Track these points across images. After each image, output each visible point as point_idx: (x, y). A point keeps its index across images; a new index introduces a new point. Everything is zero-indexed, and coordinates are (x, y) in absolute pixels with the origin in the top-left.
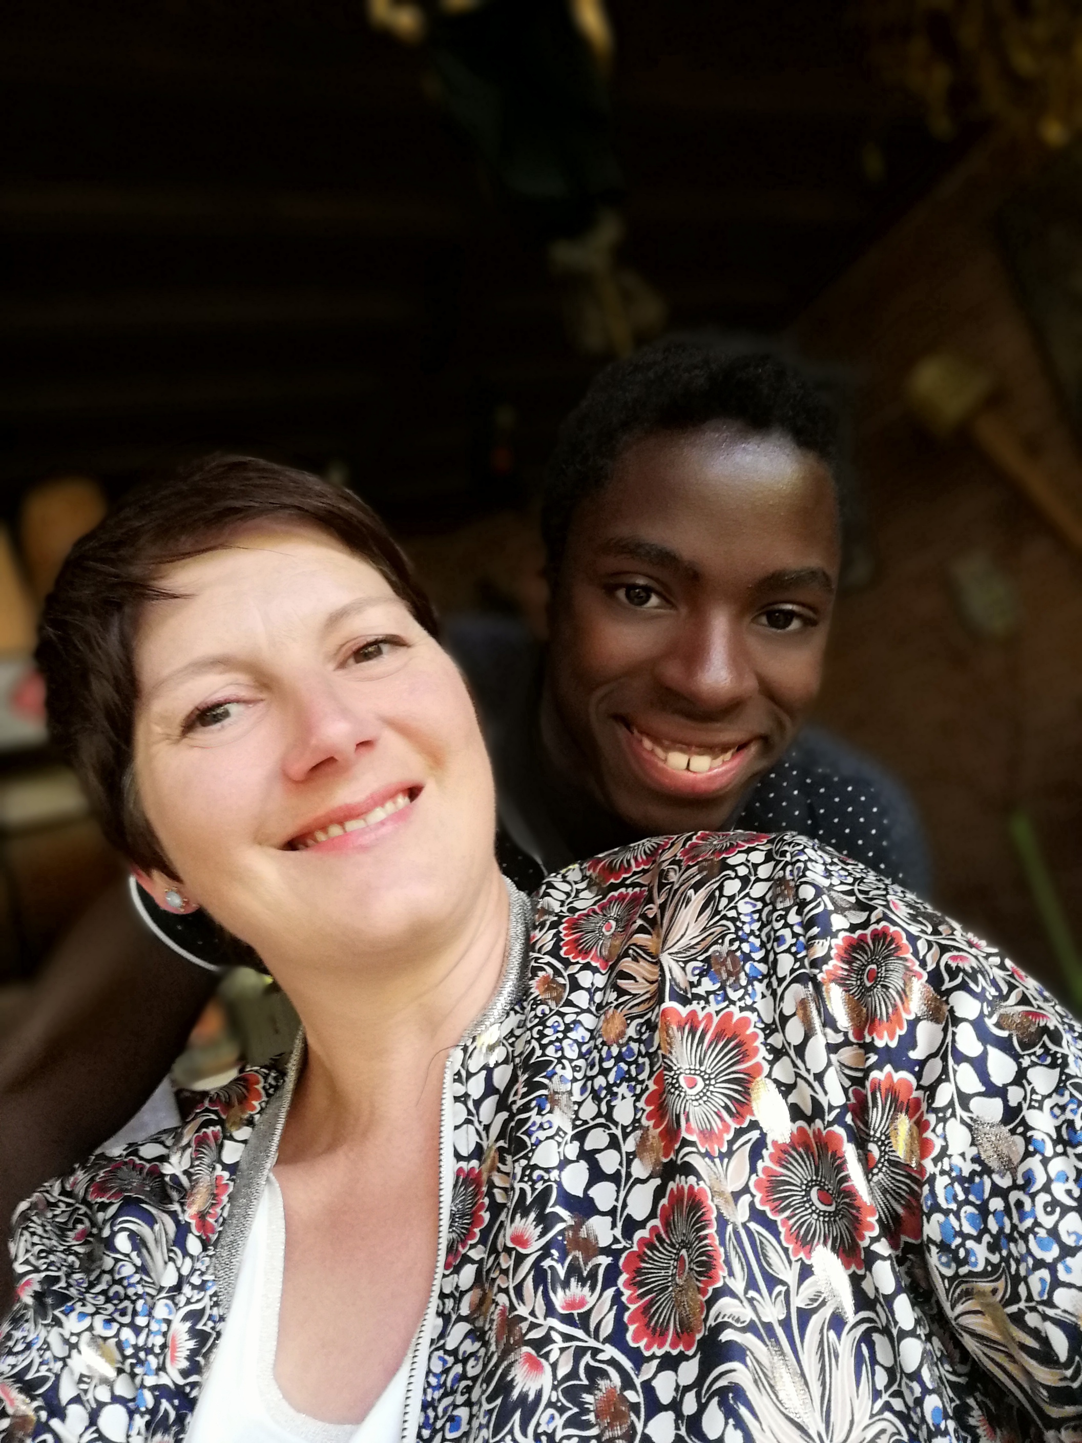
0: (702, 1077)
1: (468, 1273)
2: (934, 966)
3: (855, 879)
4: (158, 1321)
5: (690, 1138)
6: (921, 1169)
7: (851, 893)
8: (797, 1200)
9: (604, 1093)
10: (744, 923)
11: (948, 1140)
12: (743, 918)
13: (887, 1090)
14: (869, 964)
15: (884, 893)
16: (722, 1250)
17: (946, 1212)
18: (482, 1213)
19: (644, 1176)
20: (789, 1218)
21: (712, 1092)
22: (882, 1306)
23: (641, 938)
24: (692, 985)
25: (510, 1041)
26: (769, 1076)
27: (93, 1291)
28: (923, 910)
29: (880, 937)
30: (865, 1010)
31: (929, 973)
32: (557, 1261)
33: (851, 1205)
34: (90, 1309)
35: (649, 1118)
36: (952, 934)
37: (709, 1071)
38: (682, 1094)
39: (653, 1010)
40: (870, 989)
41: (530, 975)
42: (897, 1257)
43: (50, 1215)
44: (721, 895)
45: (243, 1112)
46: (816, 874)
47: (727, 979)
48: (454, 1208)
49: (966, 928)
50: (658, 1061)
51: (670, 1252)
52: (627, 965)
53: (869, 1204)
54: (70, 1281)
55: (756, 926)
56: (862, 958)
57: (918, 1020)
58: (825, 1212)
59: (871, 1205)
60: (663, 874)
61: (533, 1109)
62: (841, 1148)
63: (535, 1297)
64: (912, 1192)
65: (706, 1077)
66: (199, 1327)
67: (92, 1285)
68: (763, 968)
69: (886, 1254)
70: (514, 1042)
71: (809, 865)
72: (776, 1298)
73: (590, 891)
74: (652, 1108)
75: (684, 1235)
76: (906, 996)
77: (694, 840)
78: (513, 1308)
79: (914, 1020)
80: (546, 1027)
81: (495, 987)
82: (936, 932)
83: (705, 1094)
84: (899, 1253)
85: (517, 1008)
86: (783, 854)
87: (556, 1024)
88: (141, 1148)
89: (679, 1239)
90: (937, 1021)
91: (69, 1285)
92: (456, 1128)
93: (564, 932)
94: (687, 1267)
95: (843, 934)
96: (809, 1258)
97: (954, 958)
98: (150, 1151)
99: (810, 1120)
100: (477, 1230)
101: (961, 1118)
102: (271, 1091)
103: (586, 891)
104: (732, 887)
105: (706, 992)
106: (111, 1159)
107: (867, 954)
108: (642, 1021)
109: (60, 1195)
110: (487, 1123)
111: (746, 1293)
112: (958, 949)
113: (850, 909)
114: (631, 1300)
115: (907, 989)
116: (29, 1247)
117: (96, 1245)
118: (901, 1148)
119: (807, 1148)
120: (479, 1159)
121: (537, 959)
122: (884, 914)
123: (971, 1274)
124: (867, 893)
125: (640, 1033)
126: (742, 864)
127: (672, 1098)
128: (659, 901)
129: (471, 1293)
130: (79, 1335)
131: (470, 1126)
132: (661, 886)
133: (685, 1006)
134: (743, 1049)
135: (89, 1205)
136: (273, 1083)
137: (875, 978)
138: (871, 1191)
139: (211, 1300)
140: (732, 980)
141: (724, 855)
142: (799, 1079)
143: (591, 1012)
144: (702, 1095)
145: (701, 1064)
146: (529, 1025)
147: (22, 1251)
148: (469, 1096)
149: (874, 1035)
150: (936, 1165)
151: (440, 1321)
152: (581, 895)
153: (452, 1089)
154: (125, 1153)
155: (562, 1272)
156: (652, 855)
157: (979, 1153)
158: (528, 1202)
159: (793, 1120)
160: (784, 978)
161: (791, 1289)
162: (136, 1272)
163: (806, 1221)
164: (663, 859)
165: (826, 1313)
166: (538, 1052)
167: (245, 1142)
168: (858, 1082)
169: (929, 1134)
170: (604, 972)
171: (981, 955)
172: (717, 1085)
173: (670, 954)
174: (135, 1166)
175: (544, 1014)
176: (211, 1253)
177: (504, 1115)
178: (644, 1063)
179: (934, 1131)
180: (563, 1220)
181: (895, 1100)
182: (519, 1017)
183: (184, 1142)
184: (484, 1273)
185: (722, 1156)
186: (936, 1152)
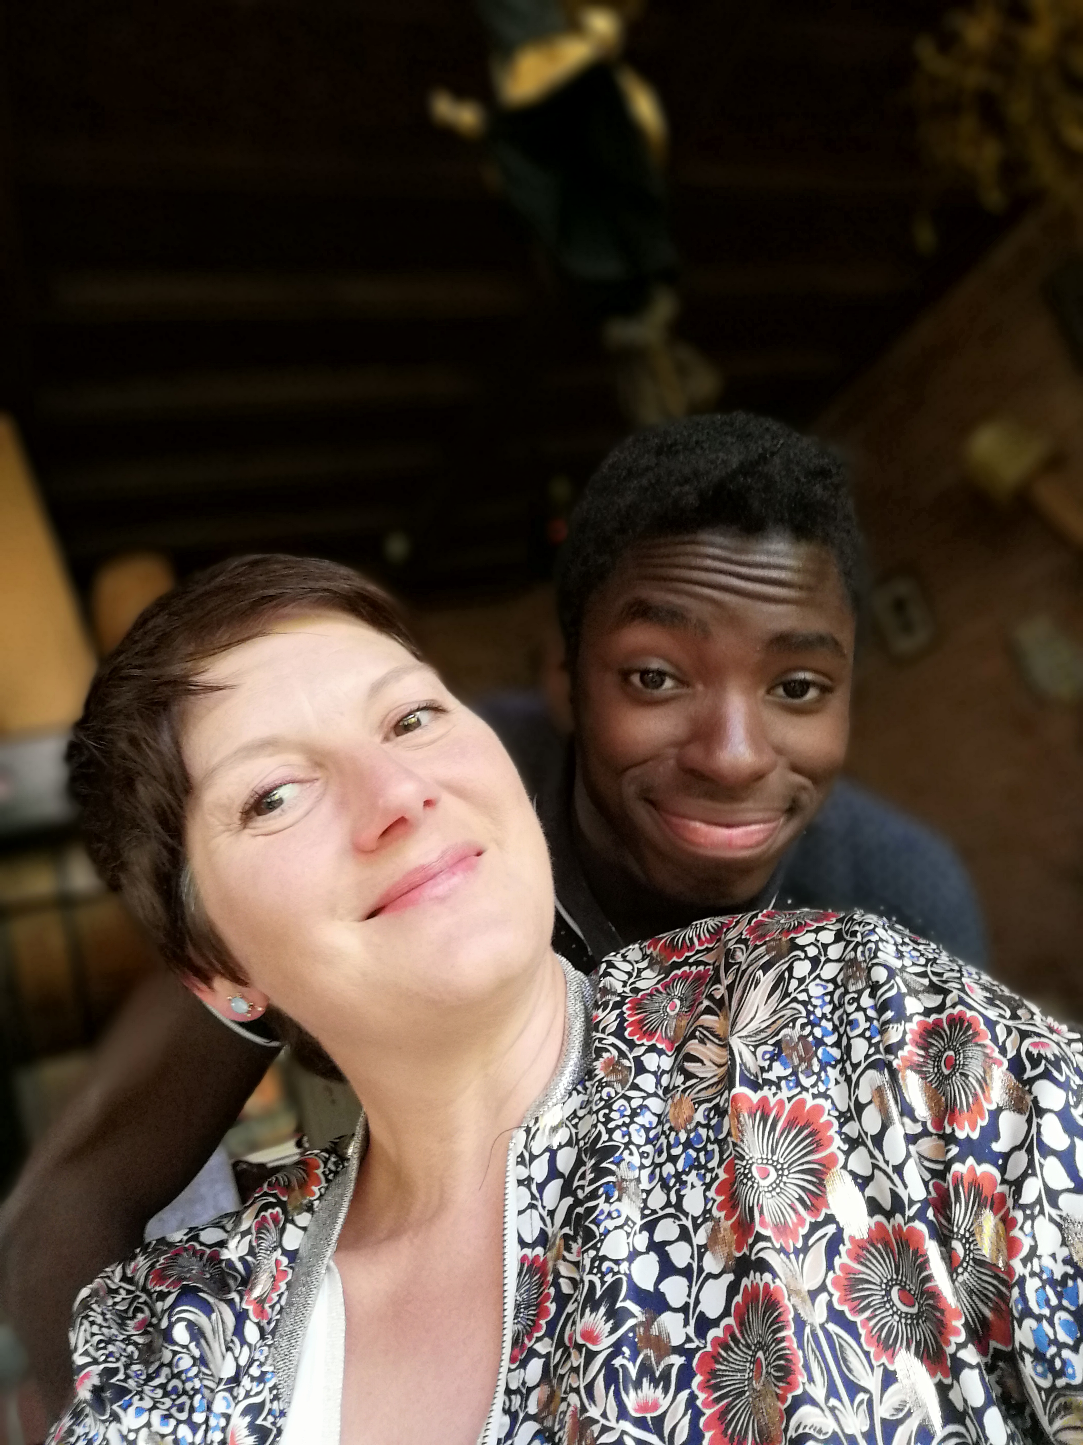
0: (775, 1167)
1: (535, 1368)
2: (1015, 1053)
3: (928, 960)
4: (217, 1416)
5: (766, 1232)
6: (1010, 1270)
7: (924, 975)
8: (876, 1300)
9: (672, 1181)
10: (815, 1007)
11: (1037, 1239)
12: (814, 1001)
13: (971, 1184)
14: (945, 1050)
15: (959, 975)
16: (800, 1353)
17: (1039, 1318)
18: (548, 1304)
19: (716, 1271)
20: (869, 1319)
21: (785, 1183)
22: (972, 1421)
23: (708, 1020)
24: (762, 1069)
25: (574, 1122)
26: (845, 1167)
27: (151, 1384)
28: (1000, 993)
29: (956, 1021)
30: (943, 1099)
31: (1009, 1060)
32: (629, 1360)
33: (935, 1308)
34: (148, 1403)
35: (720, 1208)
36: (1032, 1018)
37: (781, 1161)
38: (755, 1185)
39: (722, 1095)
40: (948, 1077)
41: (594, 1056)
42: (986, 1364)
43: (110, 1302)
44: (791, 977)
45: (304, 1197)
46: (887, 954)
47: (800, 1065)
48: (518, 1298)
49: (1045, 1013)
50: (728, 1148)
51: (746, 1353)
52: (693, 1047)
53: (953, 1307)
54: (129, 1372)
55: (828, 1009)
56: (939, 1044)
57: (999, 1110)
58: (907, 1314)
59: (956, 1309)
60: (729, 954)
61: (600, 1196)
62: (923, 1245)
63: (607, 1397)
64: (1000, 1294)
65: (779, 1166)
66: (259, 1422)
67: (150, 1378)
68: (836, 1053)
69: (974, 1363)
70: (577, 1124)
71: (880, 945)
72: (858, 1408)
73: (652, 970)
74: (723, 1198)
75: (760, 1336)
76: (987, 1084)
77: (760, 917)
78: (584, 1409)
79: (996, 1110)
80: (611, 1110)
81: (556, 1067)
82: (1015, 1017)
83: (778, 1185)
84: (988, 1359)
85: (579, 1088)
86: (854, 934)
87: (622, 1108)
88: (202, 1233)
89: (755, 1340)
90: (1020, 1111)
91: (128, 1377)
92: (520, 1213)
93: (628, 1012)
94: (764, 1371)
95: (917, 1019)
96: (892, 1362)
97: (1034, 1045)
98: (210, 1236)
99: (889, 1215)
100: (543, 1322)
101: (1049, 1215)
102: (331, 1177)
103: (648, 970)
104: (802, 968)
105: (777, 1077)
106: (171, 1245)
107: (943, 1040)
108: (710, 1105)
109: (121, 1281)
110: (551, 1209)
111: (827, 1400)
112: (1039, 1035)
113: (923, 992)
114: (705, 1404)
115: (987, 1078)
116: (89, 1338)
117: (156, 1335)
118: (986, 1247)
119: (887, 1244)
120: (545, 1247)
121: (601, 1040)
122: (960, 998)
123: (1068, 1386)
124: (940, 975)
125: (707, 1117)
126: (812, 943)
127: (743, 1190)
128: (727, 982)
129: (538, 1389)
130: (137, 1431)
131: (534, 1211)
132: (728, 966)
133: (756, 1092)
134: (817, 1138)
135: (149, 1294)
136: (333, 1168)
137: (952, 1065)
138: (956, 1292)
139: (271, 1392)
140: (804, 1066)
141: (793, 935)
142: (876, 1172)
143: (658, 1096)
144: (775, 1186)
145: (773, 1153)
146: (595, 1108)
147: (81, 1342)
148: (533, 1179)
149: (955, 1125)
150: (1025, 1266)
151: (507, 1419)
152: (644, 974)
153: (515, 1172)
154: (185, 1238)
155: (633, 1372)
156: (716, 934)
157: (1071, 1255)
158: (597, 1296)
159: (871, 1214)
160: (859, 1064)
161: (874, 1398)
162: (194, 1365)
163: (887, 1322)
164: (728, 938)
165: (911, 1426)
166: (605, 1137)
167: (304, 1229)
168: (940, 1175)
169: (1016, 1232)
170: (670, 1054)
171: (1063, 1042)
172: (790, 1176)
173: (740, 1037)
174: (195, 1252)
175: (610, 1098)
176: (270, 1342)
177: (569, 1200)
178: (713, 1150)
179: (1021, 1228)
180: (634, 1316)
181: (978, 1194)
182: (583, 1098)
183: (244, 1227)
184: (552, 1369)
185: (797, 1252)
186: (1025, 1252)
